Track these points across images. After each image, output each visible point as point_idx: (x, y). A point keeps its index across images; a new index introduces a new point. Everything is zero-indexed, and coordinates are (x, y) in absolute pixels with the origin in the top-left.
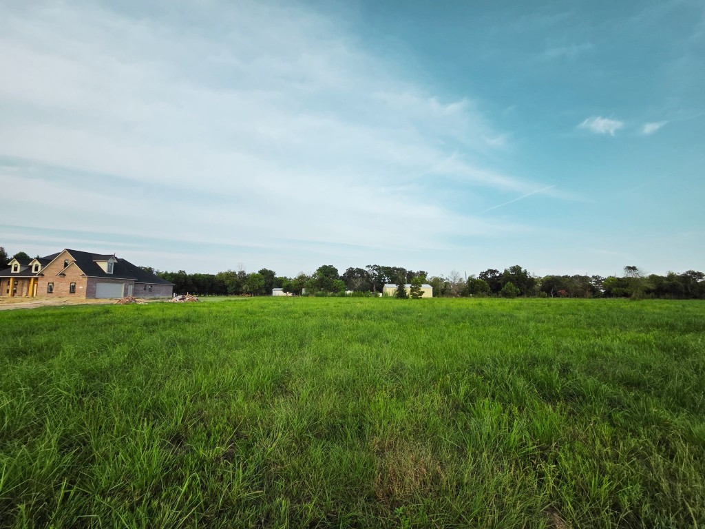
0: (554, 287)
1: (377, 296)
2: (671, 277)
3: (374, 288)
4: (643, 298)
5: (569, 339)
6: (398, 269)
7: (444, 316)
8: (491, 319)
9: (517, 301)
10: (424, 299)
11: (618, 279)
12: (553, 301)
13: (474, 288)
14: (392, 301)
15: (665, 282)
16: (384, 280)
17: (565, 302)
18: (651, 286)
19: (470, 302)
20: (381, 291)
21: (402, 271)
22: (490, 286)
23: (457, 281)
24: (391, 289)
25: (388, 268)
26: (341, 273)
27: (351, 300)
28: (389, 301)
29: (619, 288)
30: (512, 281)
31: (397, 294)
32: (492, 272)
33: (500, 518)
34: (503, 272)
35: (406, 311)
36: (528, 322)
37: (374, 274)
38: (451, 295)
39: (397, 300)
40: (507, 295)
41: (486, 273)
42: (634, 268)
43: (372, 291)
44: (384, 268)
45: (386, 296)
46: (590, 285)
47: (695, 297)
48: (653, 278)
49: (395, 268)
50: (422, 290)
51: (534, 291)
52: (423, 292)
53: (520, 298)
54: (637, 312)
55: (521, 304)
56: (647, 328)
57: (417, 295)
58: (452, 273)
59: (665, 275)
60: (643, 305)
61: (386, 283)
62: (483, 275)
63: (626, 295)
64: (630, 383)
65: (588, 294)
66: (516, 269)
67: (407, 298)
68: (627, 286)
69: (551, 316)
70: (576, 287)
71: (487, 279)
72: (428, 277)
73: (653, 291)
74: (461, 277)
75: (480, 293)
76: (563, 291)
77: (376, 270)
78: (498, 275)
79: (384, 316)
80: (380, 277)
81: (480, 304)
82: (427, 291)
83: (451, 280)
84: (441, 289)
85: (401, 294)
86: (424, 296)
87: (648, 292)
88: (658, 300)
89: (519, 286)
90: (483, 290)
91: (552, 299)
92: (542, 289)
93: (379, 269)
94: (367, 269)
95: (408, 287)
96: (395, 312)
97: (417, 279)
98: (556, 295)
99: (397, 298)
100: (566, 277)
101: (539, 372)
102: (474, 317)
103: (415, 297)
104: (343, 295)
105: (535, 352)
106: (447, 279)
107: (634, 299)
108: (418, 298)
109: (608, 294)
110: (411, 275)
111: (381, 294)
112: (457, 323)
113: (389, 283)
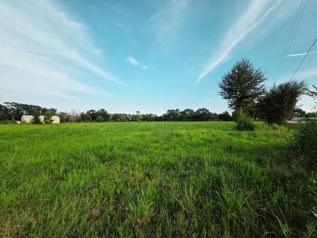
0: (116, 118)
1: (15, 123)
2: (147, 115)
3: (13, 117)
4: (140, 121)
5: (116, 137)
6: (34, 107)
7: (63, 132)
8: (88, 132)
9: (102, 124)
10: (54, 124)
11: (135, 115)
12: (115, 123)
13: (83, 118)
14: (28, 126)
15: (145, 117)
16: (22, 112)
17: (119, 123)
18: (142, 118)
19: (81, 125)
20: (20, 120)
21: (38, 108)
22: (92, 117)
23: (75, 115)
24: (28, 118)
25: (26, 105)
28: (25, 126)
29: (135, 119)
30: (101, 115)
31: (33, 122)
32: (93, 111)
34: (97, 111)
35: (37, 131)
36: (104, 132)
37: (12, 108)
38: (71, 122)
39: (33, 125)
40: (98, 121)
41: (90, 111)
42: (138, 112)
43: (11, 119)
44: (22, 105)
45: (24, 123)
46: (127, 117)
47: (151, 121)
48: (143, 115)
49: (31, 106)
50: (52, 119)
51: (109, 119)
52: (53, 120)
53: (104, 123)
54: (137, 126)
55: (103, 125)
56: (138, 131)
57: (48, 121)
58: (73, 110)
59: (145, 114)
60: (139, 124)
61: (24, 115)
62: (88, 112)
63: (136, 121)
64: (130, 149)
65: (127, 120)
66: (103, 110)
67: (42, 123)
68: (136, 118)
69: (113, 129)
70: (123, 118)
71: (90, 114)
72: (58, 112)
73: (143, 119)
74: (77, 112)
75: (87, 120)
76: (119, 120)
77: (15, 106)
78: (95, 112)
79: (17, 135)
80: (18, 111)
81: (85, 125)
82: (56, 120)
83: (71, 114)
84: (65, 118)
85: (36, 121)
86: (53, 122)
87: (141, 119)
88: (143, 122)
89: (104, 117)
90: (88, 119)
91: (115, 122)
92: (112, 119)
93: (17, 105)
94: (5, 105)
95: (42, 118)
96: (26, 133)
97: (49, 113)
98: (117, 121)
99: (33, 124)
100: (121, 114)
102: (80, 132)
103: (47, 123)
106: (69, 113)
107: (138, 122)
108: (49, 124)
109: (132, 121)
110: (44, 111)
111: (19, 122)
112: (70, 135)
113: (27, 115)
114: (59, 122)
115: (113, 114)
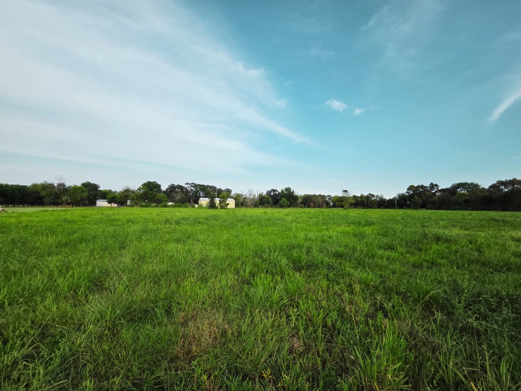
0: (309, 201)
1: (193, 207)
2: (362, 196)
3: (192, 200)
4: (349, 208)
5: (312, 232)
6: (210, 187)
7: (241, 221)
8: (270, 222)
9: (287, 210)
10: (229, 209)
11: (339, 197)
12: (307, 210)
13: (264, 201)
14: (205, 210)
15: (359, 199)
16: (200, 194)
17: (313, 210)
18: (353, 202)
19: (259, 211)
20: (197, 203)
21: (214, 188)
22: (273, 200)
23: (252, 197)
24: (204, 201)
25: (203, 186)
26: (164, 188)
27: (172, 209)
28: (202, 210)
29: (339, 203)
30: (285, 197)
31: (210, 206)
32: (274, 191)
33: (263, 349)
34: (280, 191)
36: (292, 223)
37: (192, 189)
38: (247, 206)
39: (209, 210)
40: (282, 206)
41: (271, 192)
42: (346, 191)
43: (190, 203)
44: (199, 185)
45: (201, 207)
46: (326, 201)
47: (371, 208)
48: (354, 196)
49: (208, 186)
50: (227, 202)
51: (297, 204)
52: (228, 204)
53: (289, 209)
54: (346, 216)
55: (289, 212)
56: (349, 225)
57: (224, 206)
58: (249, 191)
59: (359, 196)
60: (349, 212)
61: (201, 197)
62: (269, 193)
63: (342, 207)
64: (339, 256)
65: (325, 205)
66: (288, 190)
67: (217, 208)
68: (342, 201)
69: (305, 219)
70: (319, 202)
71: (270, 195)
72: (233, 193)
73: (354, 204)
74: (254, 193)
75: (266, 205)
76: (312, 204)
77: (193, 187)
78: (277, 193)
80: (197, 192)
81: (265, 212)
82: (231, 203)
83: (248, 196)
84: (241, 202)
85: (212, 205)
86: (228, 207)
87: (352, 204)
88: (355, 209)
89: (289, 200)
90: (268, 203)
91: (306, 208)
92: (302, 203)
93: (195, 186)
94: (186, 186)
95: (217, 200)
97: (224, 194)
98: (309, 206)
99: (209, 208)
100: (315, 195)
101: (295, 253)
102: (260, 221)
103: (222, 207)
104: (166, 206)
105: (293, 241)
106: (245, 195)
107: (345, 209)
108: (224, 209)
109: (334, 206)
110: (220, 191)
111: (197, 205)
113: (204, 197)
114: (234, 207)
115: (302, 194)
